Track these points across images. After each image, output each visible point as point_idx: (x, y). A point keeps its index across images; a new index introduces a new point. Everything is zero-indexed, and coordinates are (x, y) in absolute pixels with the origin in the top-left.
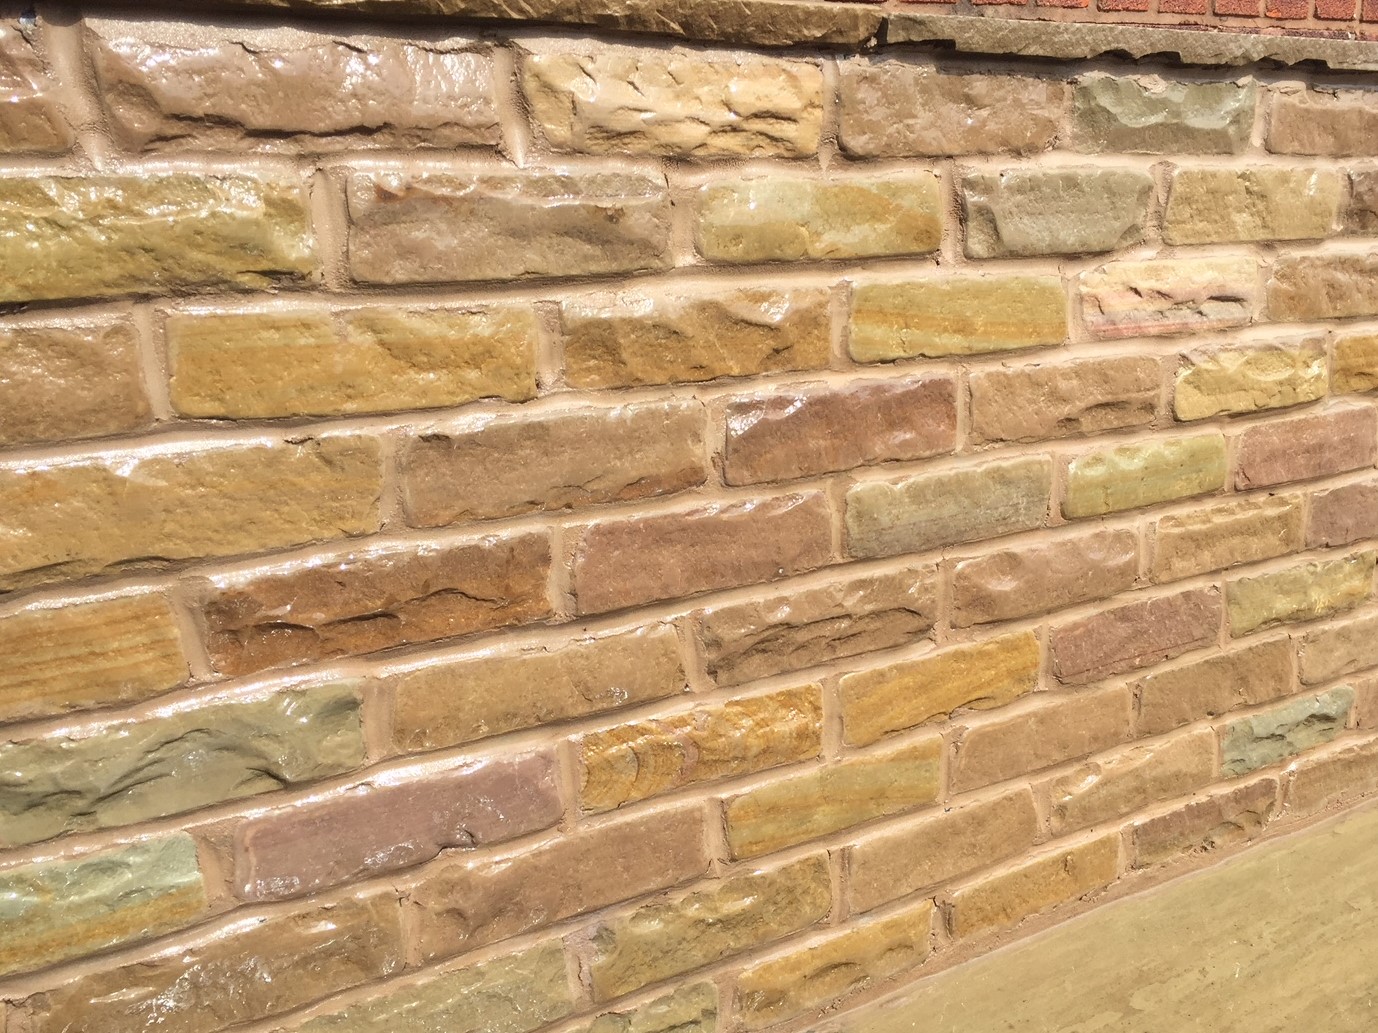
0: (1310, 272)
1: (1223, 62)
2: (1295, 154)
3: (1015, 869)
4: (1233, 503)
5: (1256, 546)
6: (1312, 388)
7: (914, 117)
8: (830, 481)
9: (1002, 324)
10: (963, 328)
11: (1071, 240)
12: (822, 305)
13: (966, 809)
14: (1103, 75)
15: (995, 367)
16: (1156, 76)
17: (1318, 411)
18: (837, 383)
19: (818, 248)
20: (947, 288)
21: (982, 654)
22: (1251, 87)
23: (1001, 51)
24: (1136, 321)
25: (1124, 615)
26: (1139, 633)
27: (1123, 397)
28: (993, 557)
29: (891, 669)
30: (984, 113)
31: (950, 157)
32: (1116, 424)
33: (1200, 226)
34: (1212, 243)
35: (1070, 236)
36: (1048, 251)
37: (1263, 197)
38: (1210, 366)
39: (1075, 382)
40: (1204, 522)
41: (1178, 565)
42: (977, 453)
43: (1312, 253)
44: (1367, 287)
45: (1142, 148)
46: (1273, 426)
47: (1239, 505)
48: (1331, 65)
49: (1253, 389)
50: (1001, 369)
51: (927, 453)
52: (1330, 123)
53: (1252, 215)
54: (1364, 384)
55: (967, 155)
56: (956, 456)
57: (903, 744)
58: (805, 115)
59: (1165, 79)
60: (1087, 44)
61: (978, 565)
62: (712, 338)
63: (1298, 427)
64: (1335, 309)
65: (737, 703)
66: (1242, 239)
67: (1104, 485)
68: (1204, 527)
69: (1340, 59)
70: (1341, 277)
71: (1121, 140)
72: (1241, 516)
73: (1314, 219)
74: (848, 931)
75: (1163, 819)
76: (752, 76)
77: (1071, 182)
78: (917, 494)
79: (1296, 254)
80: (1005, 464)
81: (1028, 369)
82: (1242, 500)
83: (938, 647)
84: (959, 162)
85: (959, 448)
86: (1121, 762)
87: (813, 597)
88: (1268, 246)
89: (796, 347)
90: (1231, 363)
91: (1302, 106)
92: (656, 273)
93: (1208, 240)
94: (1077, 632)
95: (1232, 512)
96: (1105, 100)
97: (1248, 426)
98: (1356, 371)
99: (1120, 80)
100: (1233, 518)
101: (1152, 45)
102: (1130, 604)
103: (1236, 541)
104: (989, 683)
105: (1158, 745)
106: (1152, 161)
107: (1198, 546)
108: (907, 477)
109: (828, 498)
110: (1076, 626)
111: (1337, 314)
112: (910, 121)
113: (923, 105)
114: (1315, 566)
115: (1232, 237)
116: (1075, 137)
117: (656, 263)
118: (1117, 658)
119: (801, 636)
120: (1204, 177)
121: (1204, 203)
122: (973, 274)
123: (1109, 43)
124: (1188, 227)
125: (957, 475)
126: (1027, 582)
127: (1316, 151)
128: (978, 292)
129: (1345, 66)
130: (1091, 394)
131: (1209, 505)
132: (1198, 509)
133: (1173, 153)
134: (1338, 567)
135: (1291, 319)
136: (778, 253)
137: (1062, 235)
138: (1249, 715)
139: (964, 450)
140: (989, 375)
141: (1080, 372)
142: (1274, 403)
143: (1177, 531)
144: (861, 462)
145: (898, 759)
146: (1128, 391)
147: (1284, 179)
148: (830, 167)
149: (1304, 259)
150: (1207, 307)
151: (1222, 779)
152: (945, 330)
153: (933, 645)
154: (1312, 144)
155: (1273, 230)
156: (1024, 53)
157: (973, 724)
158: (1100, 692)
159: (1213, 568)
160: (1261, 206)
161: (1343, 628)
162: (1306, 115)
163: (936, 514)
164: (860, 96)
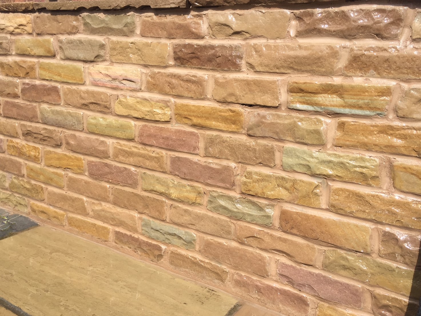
0: (161, 77)
1: (112, 8)
2: (152, 37)
3: (82, 219)
4: (140, 146)
5: (148, 163)
6: (163, 117)
7: (47, 25)
8: (38, 104)
9: (67, 76)
10: (60, 75)
11: (82, 57)
12: (34, 65)
13: (70, 195)
14: (87, 14)
15: (69, 86)
16: (102, 13)
17: (169, 126)
18: (38, 82)
19: (32, 53)
20: (56, 65)
21: (70, 157)
22: (133, 16)
23: (55, 9)
24: (102, 82)
25: (106, 165)
26: (111, 173)
27: (98, 102)
28: (71, 134)
29: (53, 151)
30: (60, 24)
31: (55, 34)
32: (99, 110)
33: (120, 57)
34: (124, 63)
35: (82, 56)
36: (77, 59)
37: (139, 50)
38: (124, 100)
39: (86, 95)
40: (129, 148)
41: (121, 158)
42: (66, 107)
43: (162, 71)
44: (186, 86)
45: (100, 33)
46: (152, 126)
47: (142, 148)
48: (152, 7)
49: (139, 111)
50: (70, 87)
51: (54, 103)
52: (163, 26)
53: (138, 56)
54: (189, 122)
55: (58, 34)
56: (61, 106)
57: (55, 170)
58: (28, 25)
59: (105, 14)
60: (73, 6)
61: (68, 135)
62: (17, 68)
63: (161, 129)
64: (173, 92)
65: (27, 144)
66: (134, 63)
67: (96, 125)
68: (128, 150)
69: (155, 4)
70: (174, 81)
71: (93, 31)
72: (142, 152)
73: (159, 59)
74: (48, 207)
75: (122, 233)
76: (20, 18)
77: (81, 42)
78: (53, 112)
79: (156, 70)
80: (71, 111)
81: (76, 89)
82: (143, 147)
83: (63, 151)
84: (57, 35)
85: (62, 104)
86: (108, 207)
87: (36, 127)
88: (146, 66)
89: (30, 73)
90: (131, 101)
91: (152, 21)
92: (10, 55)
93: (123, 62)
94: (93, 164)
95: (139, 149)
96: (88, 21)
97: (144, 123)
98: (184, 116)
99: (92, 15)
100: (139, 151)
101: (91, 5)
102: (108, 163)
103: (140, 159)
104: (72, 166)
105: (119, 210)
106: (105, 37)
107: (129, 155)
108: (51, 108)
109: (37, 107)
110: (93, 162)
111: (174, 94)
112: (46, 26)
113: (49, 22)
114: (174, 181)
115: (130, 62)
116: (84, 30)
117: (9, 53)
118: (105, 177)
119: (35, 135)
120: (118, 43)
121: (119, 50)
122: (62, 62)
123: (79, 5)
124: (116, 57)
125: (61, 110)
126: (77, 143)
127: (160, 36)
128: (63, 67)
129: (157, 7)
130: (91, 99)
131: (132, 144)
132: (128, 144)
133: (109, 35)
134: (184, 186)
135: (156, 92)
136: (24, 53)
137: (80, 55)
138: (151, 220)
139: (63, 105)
140: (67, 88)
141: (87, 92)
142: (147, 117)
143: (119, 147)
144: (41, 101)
145: (53, 173)
146: (99, 101)
147: (148, 45)
148: (36, 36)
149: (159, 73)
150: (124, 82)
151: (143, 235)
152: (56, 75)
153: (62, 150)
154: (158, 34)
155: (145, 61)
156: (61, 9)
157: (70, 174)
158: (100, 184)
159: (134, 164)
160: (140, 53)
161: (187, 209)
162: (154, 24)
163: (57, 118)
164: (37, 21)
